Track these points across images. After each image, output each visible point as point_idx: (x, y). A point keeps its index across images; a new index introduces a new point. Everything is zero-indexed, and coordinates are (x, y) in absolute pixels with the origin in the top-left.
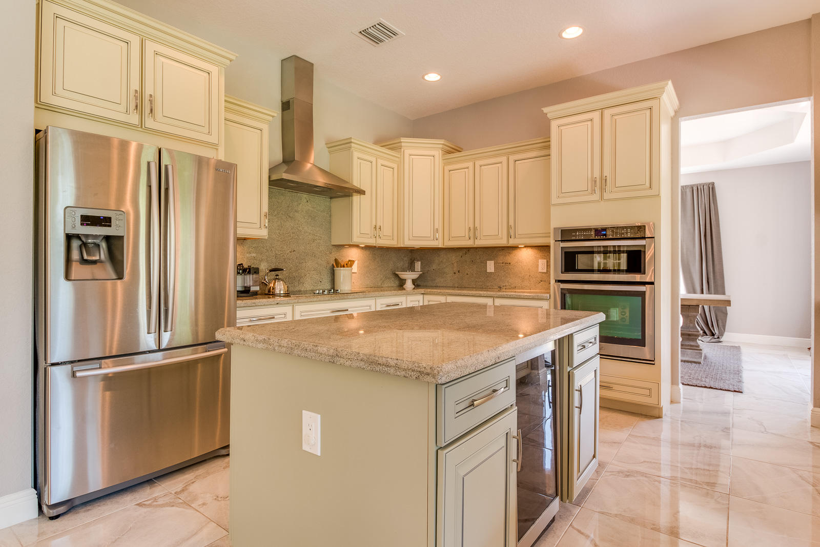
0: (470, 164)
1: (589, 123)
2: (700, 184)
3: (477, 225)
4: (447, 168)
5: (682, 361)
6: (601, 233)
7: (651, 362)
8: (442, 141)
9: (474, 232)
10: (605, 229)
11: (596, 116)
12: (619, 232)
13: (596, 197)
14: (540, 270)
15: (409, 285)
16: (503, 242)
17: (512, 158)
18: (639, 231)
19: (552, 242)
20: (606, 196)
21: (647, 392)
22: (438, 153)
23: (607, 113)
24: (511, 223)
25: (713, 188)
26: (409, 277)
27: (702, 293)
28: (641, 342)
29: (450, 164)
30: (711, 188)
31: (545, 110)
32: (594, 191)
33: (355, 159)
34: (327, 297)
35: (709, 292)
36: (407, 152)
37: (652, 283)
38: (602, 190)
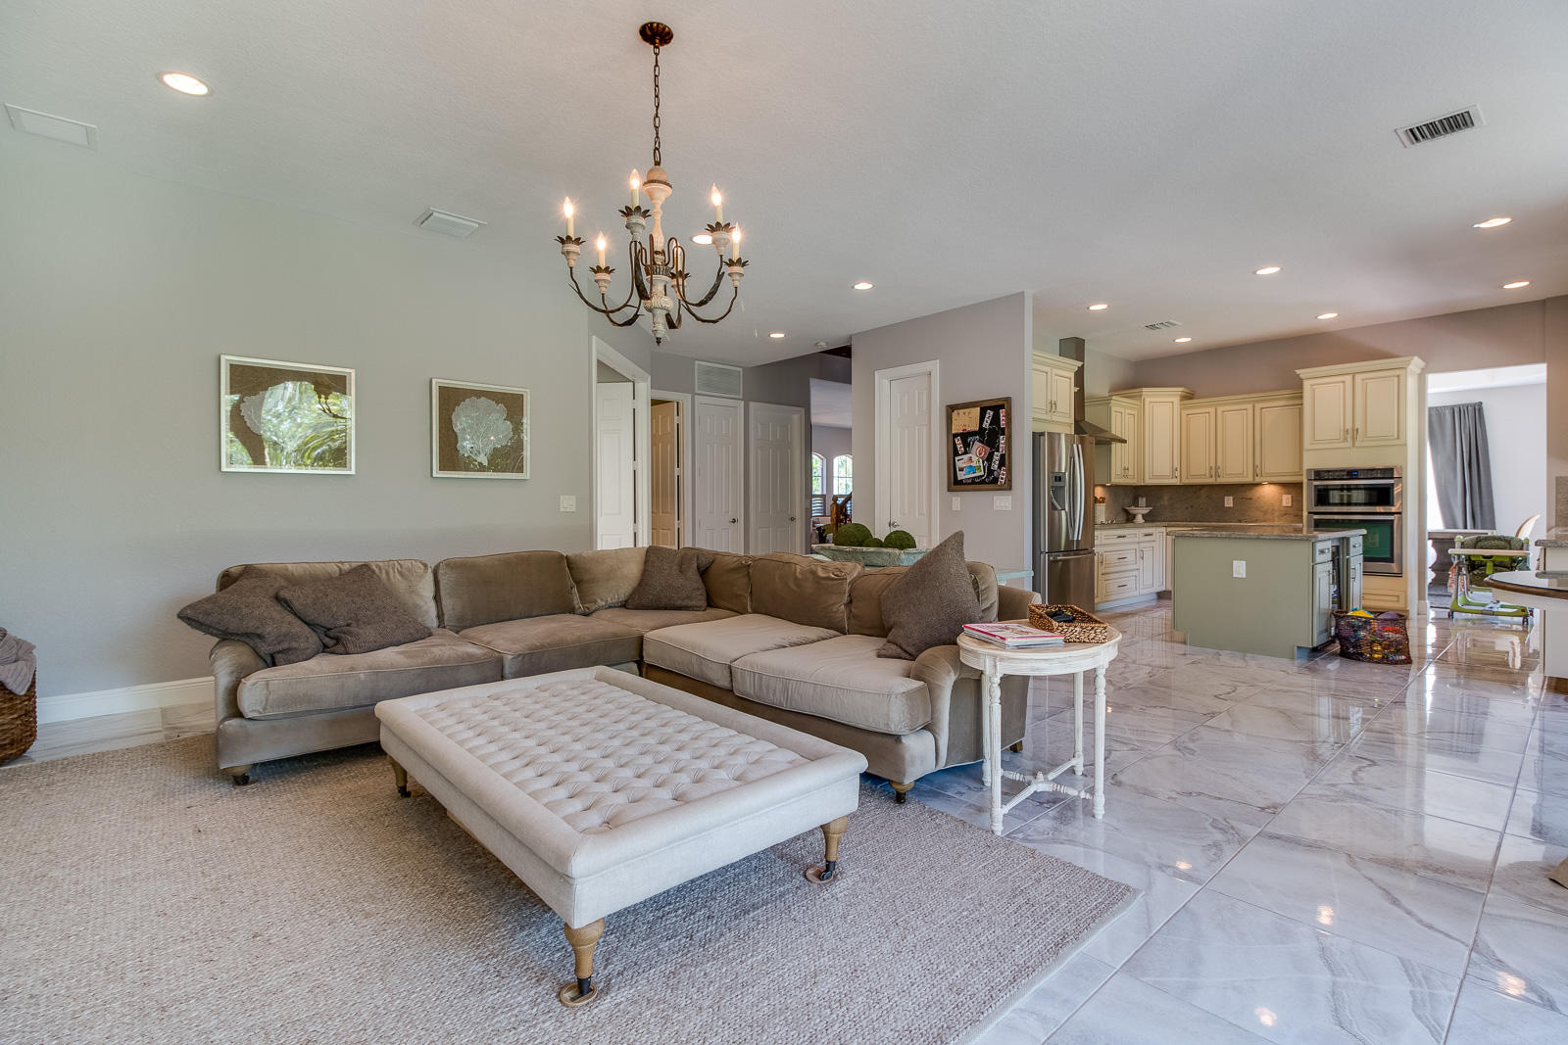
0: (1212, 410)
1: (1341, 384)
2: (1463, 405)
3: (1219, 464)
4: (1185, 412)
5: (1429, 595)
6: (1352, 474)
7: (1399, 575)
8: (1181, 389)
9: (1216, 470)
10: (1356, 471)
11: (1348, 379)
12: (1370, 472)
13: (1349, 444)
14: (1284, 504)
15: (1139, 519)
16: (1249, 479)
17: (1258, 406)
18: (1388, 472)
19: (1305, 481)
20: (1357, 444)
21: (1396, 599)
22: (1176, 400)
23: (1357, 376)
24: (1258, 463)
25: (1480, 410)
26: (1140, 512)
27: (1466, 528)
28: (1391, 560)
29: (1185, 408)
30: (1478, 410)
31: (1298, 372)
32: (1345, 440)
33: (1113, 413)
34: (1115, 526)
35: (1474, 527)
36: (1147, 400)
37: (1400, 513)
38: (1354, 439)
